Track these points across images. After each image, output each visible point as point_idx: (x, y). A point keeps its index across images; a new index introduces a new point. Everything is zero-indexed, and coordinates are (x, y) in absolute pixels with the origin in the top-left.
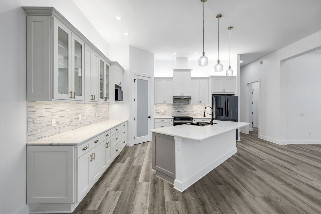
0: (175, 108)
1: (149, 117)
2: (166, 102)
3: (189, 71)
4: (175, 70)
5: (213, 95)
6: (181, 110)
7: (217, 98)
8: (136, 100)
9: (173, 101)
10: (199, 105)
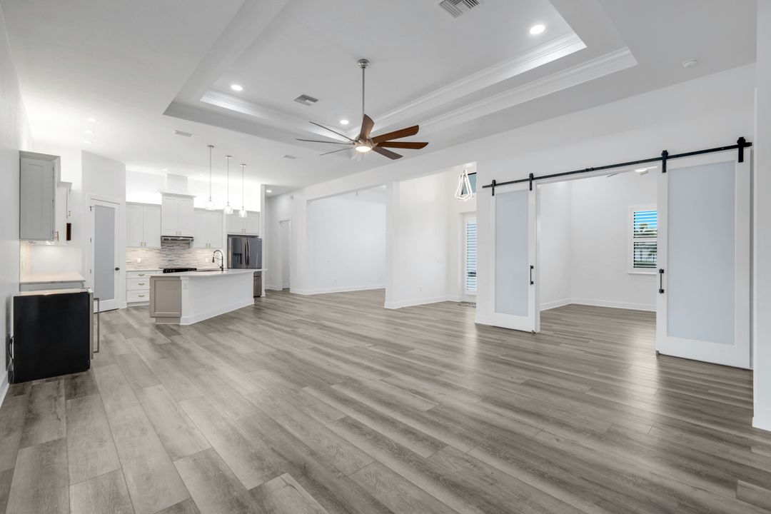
0: (165, 255)
1: (117, 269)
2: (148, 245)
3: (191, 197)
4: (165, 195)
5: (229, 236)
6: (175, 258)
7: (235, 241)
8: (93, 241)
9: (162, 242)
10: (206, 251)
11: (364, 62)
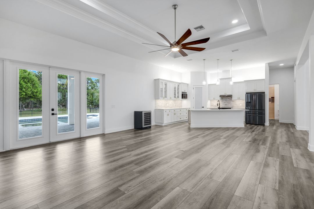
1: (203, 107)
2: (215, 99)
3: (231, 78)
4: (221, 79)
5: (246, 93)
6: (227, 104)
8: (194, 98)
9: (220, 98)
10: (241, 101)
11: (175, 7)
